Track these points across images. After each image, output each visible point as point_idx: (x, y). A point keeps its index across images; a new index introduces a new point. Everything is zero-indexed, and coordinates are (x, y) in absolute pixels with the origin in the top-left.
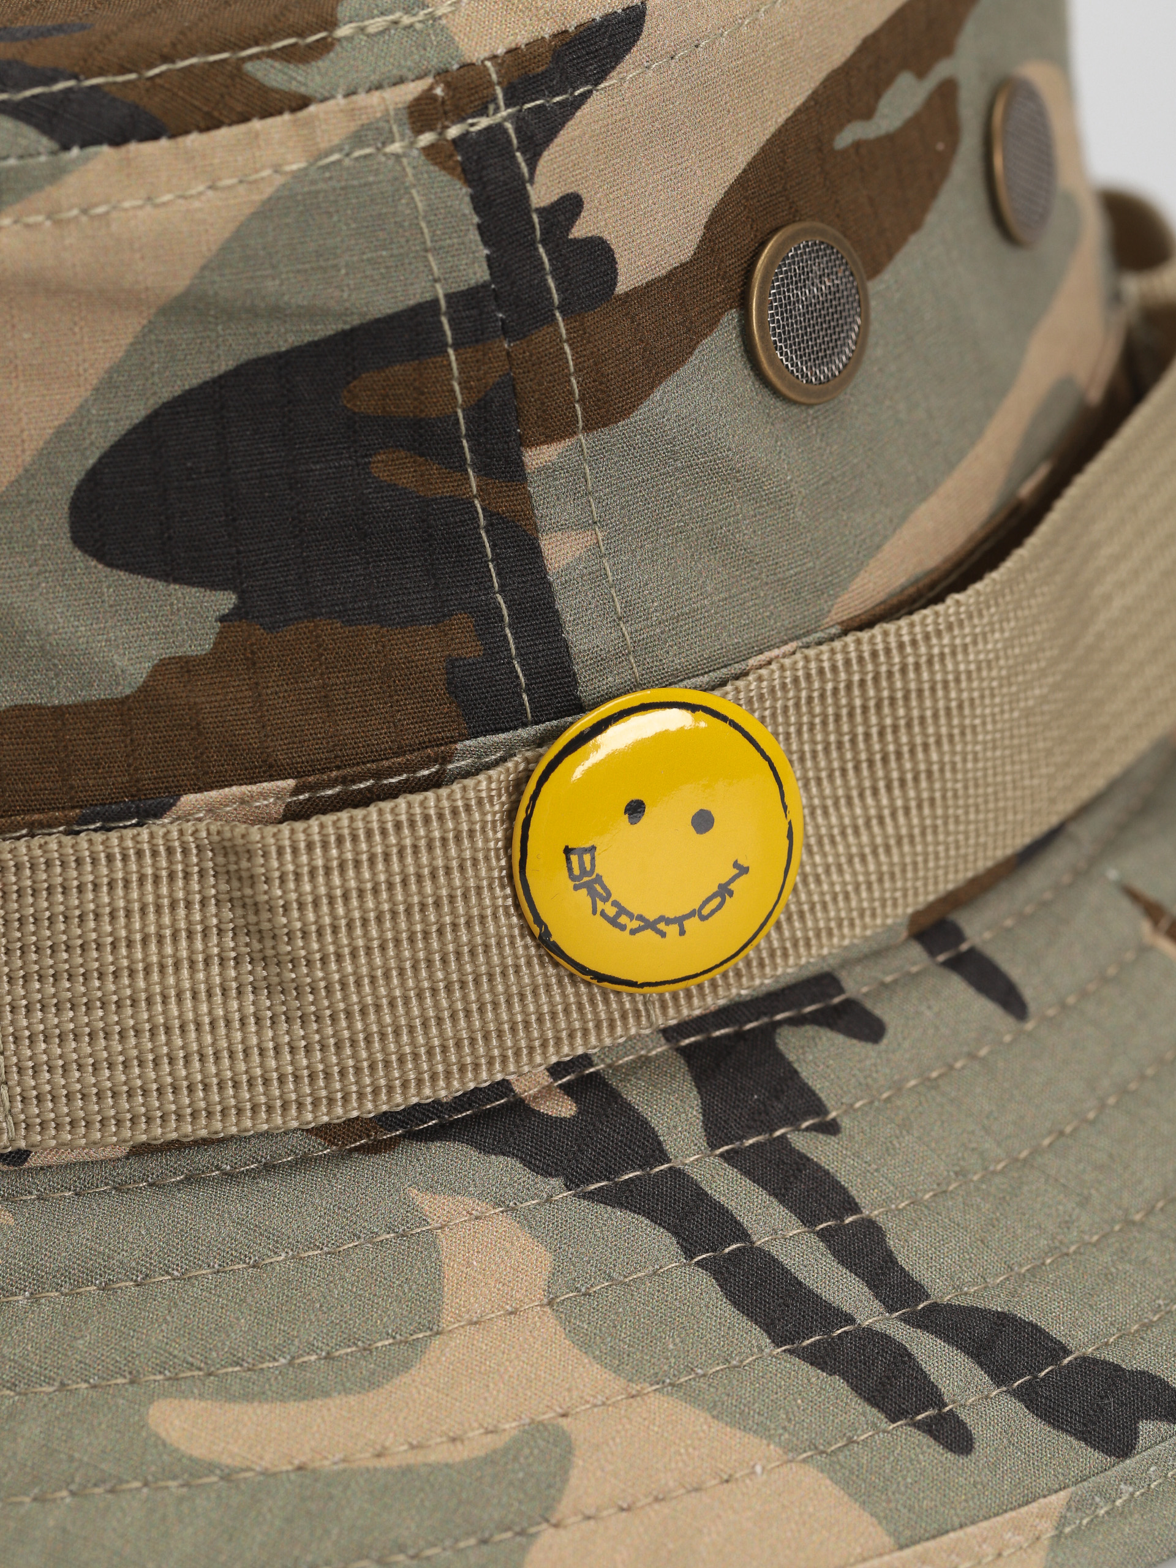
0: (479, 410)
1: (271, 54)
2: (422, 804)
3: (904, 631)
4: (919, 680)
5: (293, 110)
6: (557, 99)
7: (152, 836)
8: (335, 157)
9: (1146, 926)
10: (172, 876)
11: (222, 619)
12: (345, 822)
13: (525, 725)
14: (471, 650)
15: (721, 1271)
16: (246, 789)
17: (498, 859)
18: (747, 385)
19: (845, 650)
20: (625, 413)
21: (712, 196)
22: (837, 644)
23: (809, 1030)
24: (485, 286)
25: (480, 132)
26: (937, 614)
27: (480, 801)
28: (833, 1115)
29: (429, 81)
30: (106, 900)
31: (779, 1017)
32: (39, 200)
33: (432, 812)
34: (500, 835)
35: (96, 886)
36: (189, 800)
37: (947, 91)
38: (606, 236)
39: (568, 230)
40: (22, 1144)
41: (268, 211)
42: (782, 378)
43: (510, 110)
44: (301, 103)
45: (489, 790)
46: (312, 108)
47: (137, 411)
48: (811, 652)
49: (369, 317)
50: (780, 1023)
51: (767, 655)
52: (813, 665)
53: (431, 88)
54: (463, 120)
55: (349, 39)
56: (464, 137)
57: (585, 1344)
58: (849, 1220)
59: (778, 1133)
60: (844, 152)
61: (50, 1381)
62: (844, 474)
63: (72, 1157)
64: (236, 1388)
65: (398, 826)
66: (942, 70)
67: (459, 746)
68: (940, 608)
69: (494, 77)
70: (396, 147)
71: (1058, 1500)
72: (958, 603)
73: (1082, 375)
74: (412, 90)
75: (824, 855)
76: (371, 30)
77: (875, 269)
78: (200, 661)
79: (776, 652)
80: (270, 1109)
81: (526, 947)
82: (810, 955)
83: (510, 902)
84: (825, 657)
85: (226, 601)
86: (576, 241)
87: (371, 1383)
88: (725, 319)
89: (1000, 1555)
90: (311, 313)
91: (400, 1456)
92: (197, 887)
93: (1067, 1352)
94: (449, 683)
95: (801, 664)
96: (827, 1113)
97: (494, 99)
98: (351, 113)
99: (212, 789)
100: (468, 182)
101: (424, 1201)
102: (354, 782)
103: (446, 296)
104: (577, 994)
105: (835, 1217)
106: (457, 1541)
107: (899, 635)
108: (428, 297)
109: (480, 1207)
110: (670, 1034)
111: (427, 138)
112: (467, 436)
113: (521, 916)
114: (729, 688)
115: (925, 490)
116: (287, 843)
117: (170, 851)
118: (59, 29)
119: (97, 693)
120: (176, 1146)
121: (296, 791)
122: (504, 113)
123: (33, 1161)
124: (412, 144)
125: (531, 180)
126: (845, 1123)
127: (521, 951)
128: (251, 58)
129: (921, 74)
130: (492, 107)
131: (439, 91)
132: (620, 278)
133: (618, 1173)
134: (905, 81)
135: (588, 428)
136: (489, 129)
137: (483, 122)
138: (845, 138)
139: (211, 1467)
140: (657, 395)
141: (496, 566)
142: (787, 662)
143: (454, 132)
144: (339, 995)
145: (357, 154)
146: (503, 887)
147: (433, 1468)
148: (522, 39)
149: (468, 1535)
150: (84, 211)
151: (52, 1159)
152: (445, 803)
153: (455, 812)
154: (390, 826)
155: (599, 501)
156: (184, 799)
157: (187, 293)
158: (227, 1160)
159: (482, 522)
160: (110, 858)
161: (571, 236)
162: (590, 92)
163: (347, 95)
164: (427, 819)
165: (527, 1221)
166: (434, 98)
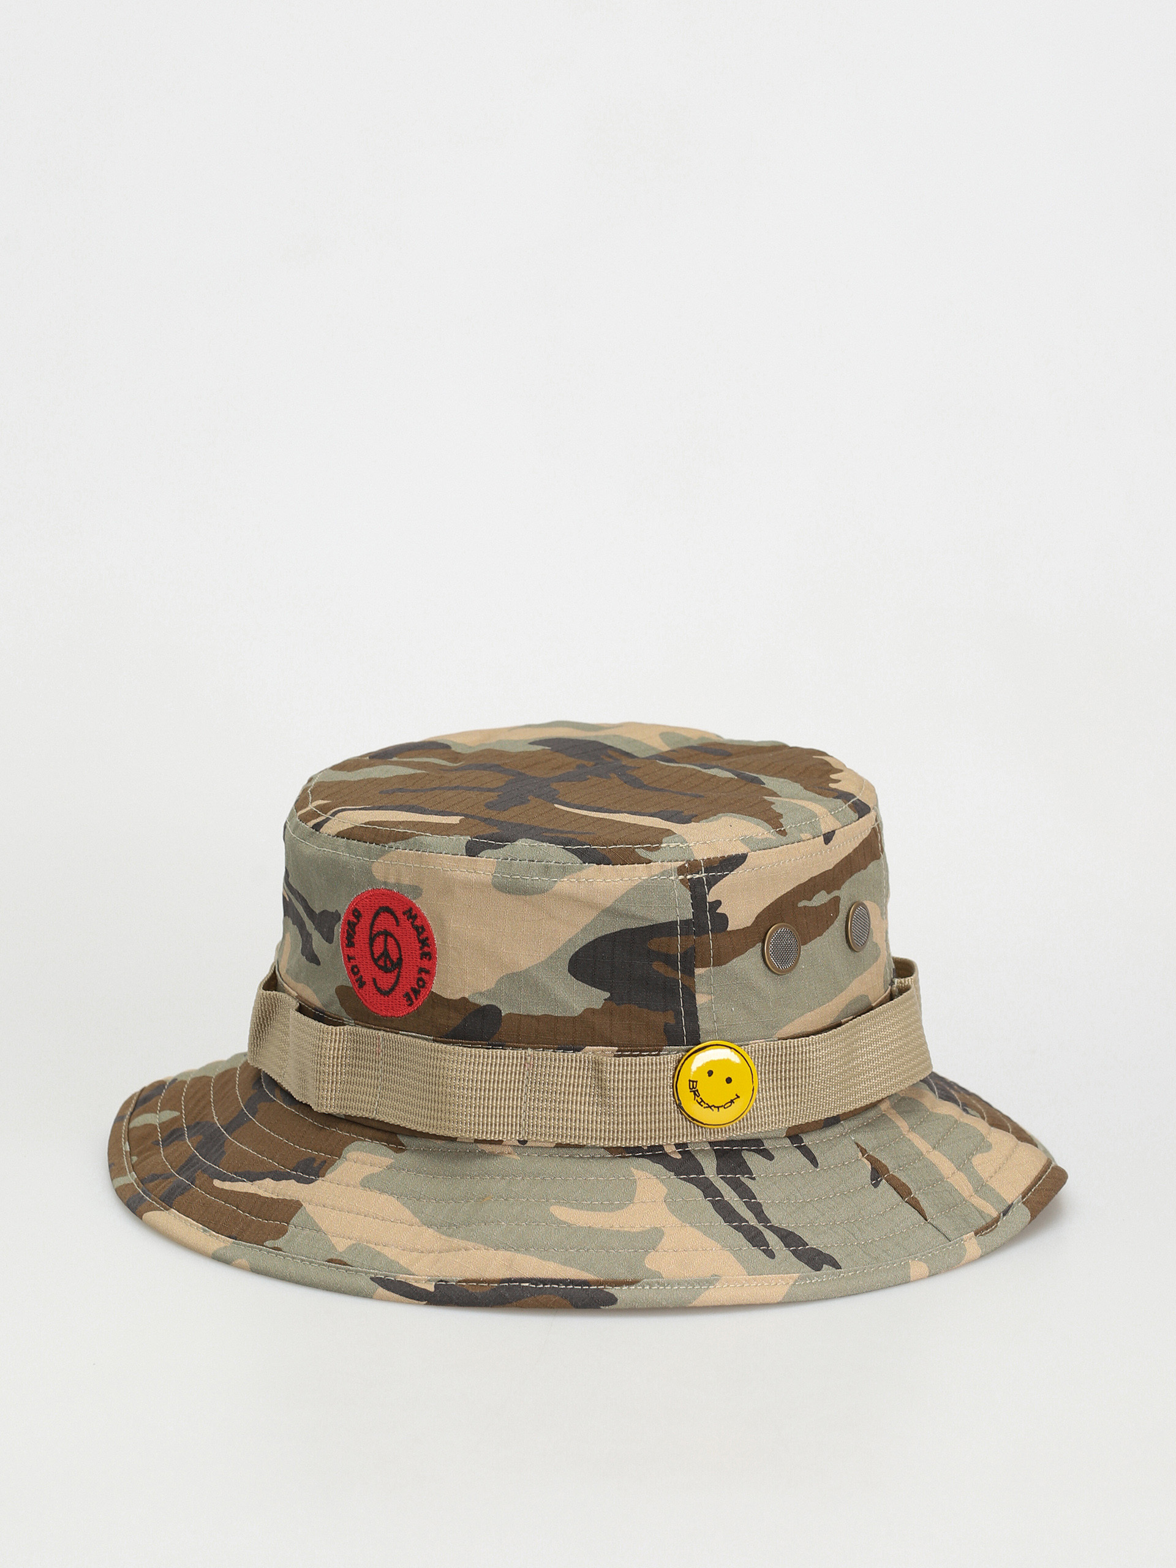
0: (684, 955)
1: (643, 848)
2: (652, 1059)
3: (796, 1042)
4: (798, 1058)
5: (646, 863)
6: (719, 874)
7: (576, 1056)
8: (656, 877)
9: (860, 1154)
10: (580, 1068)
11: (605, 1000)
12: (630, 1060)
13: (683, 1045)
14: (672, 1022)
15: (714, 1203)
16: (604, 1048)
17: (670, 1080)
18: (761, 965)
19: (778, 1044)
20: (725, 964)
21: (759, 910)
22: (776, 1042)
23: (752, 1153)
24: (691, 920)
25: (696, 878)
26: (806, 1040)
27: (668, 1062)
28: (754, 1176)
29: (685, 862)
30: (561, 1071)
31: (744, 1148)
32: (575, 875)
33: (654, 1062)
34: (672, 1073)
35: (559, 1067)
36: (588, 1048)
37: (837, 900)
38: (726, 914)
39: (716, 910)
40: (526, 1139)
41: (635, 888)
42: (771, 964)
43: (706, 874)
44: (650, 862)
45: (671, 1060)
46: (652, 863)
47: (592, 938)
48: (768, 1043)
49: (658, 922)
50: (744, 1149)
51: (757, 1041)
52: (768, 1046)
53: (685, 864)
54: (692, 874)
55: (665, 847)
56: (691, 878)
57: (673, 1212)
58: (753, 1201)
59: (737, 1176)
60: (801, 908)
61: (524, 1198)
62: (786, 997)
63: (539, 1144)
64: (575, 1206)
65: (644, 1064)
66: (836, 893)
67: (664, 1047)
68: (807, 1038)
69: (702, 865)
70: (672, 878)
71: (796, 1276)
72: (813, 1038)
73: (871, 998)
74: (680, 863)
75: (764, 1103)
76: (671, 846)
77: (805, 943)
78: (597, 1010)
79: (758, 1041)
80: (596, 1139)
81: (674, 1107)
82: (755, 1130)
83: (672, 1093)
84: (772, 1045)
85: (607, 995)
86: (718, 913)
87: (612, 1210)
88: (758, 945)
89: (776, 1284)
90: (642, 918)
91: (616, 1227)
92: (586, 1073)
93: (807, 1245)
94: (664, 1029)
95: (764, 1045)
96: (753, 1175)
97: (701, 870)
98: (662, 867)
99: (594, 1046)
100: (690, 891)
101: (634, 1171)
102: (634, 1052)
103: (680, 920)
104: (687, 1124)
105: (749, 1199)
106: (629, 1249)
107: (794, 1043)
108: (675, 920)
109: (649, 1175)
110: (712, 1144)
111: (681, 877)
112: (680, 970)
113: (674, 1098)
114: (743, 1047)
115: (810, 1009)
116: (613, 1063)
117: (580, 1061)
118: (587, 833)
119: (568, 1014)
120: (568, 1146)
121: (617, 1051)
122: (703, 875)
123: (528, 1144)
124: (677, 878)
125: (708, 894)
126: (757, 1178)
127: (672, 1107)
128: (637, 848)
129: (828, 893)
130: (700, 872)
131: (686, 865)
132: (729, 926)
133: (690, 1175)
134: (823, 893)
135: (714, 965)
136: (699, 878)
137: (698, 876)
138: (801, 904)
139: (565, 1223)
140: (734, 960)
141: (683, 1000)
142: (761, 1044)
143: (689, 877)
144: (620, 1109)
145: (662, 878)
146: (670, 1088)
147: (626, 1232)
148: (712, 856)
149: (632, 1249)
150: (587, 880)
151: (534, 1144)
152: (658, 1060)
153: (660, 1064)
154: (642, 1064)
155: (714, 987)
156: (586, 1047)
157: (610, 907)
158: (582, 1152)
159: (681, 987)
160: (564, 1060)
161: (718, 911)
162: (728, 874)
163: (661, 862)
164: (652, 1064)
165: (662, 1181)
166: (685, 867)
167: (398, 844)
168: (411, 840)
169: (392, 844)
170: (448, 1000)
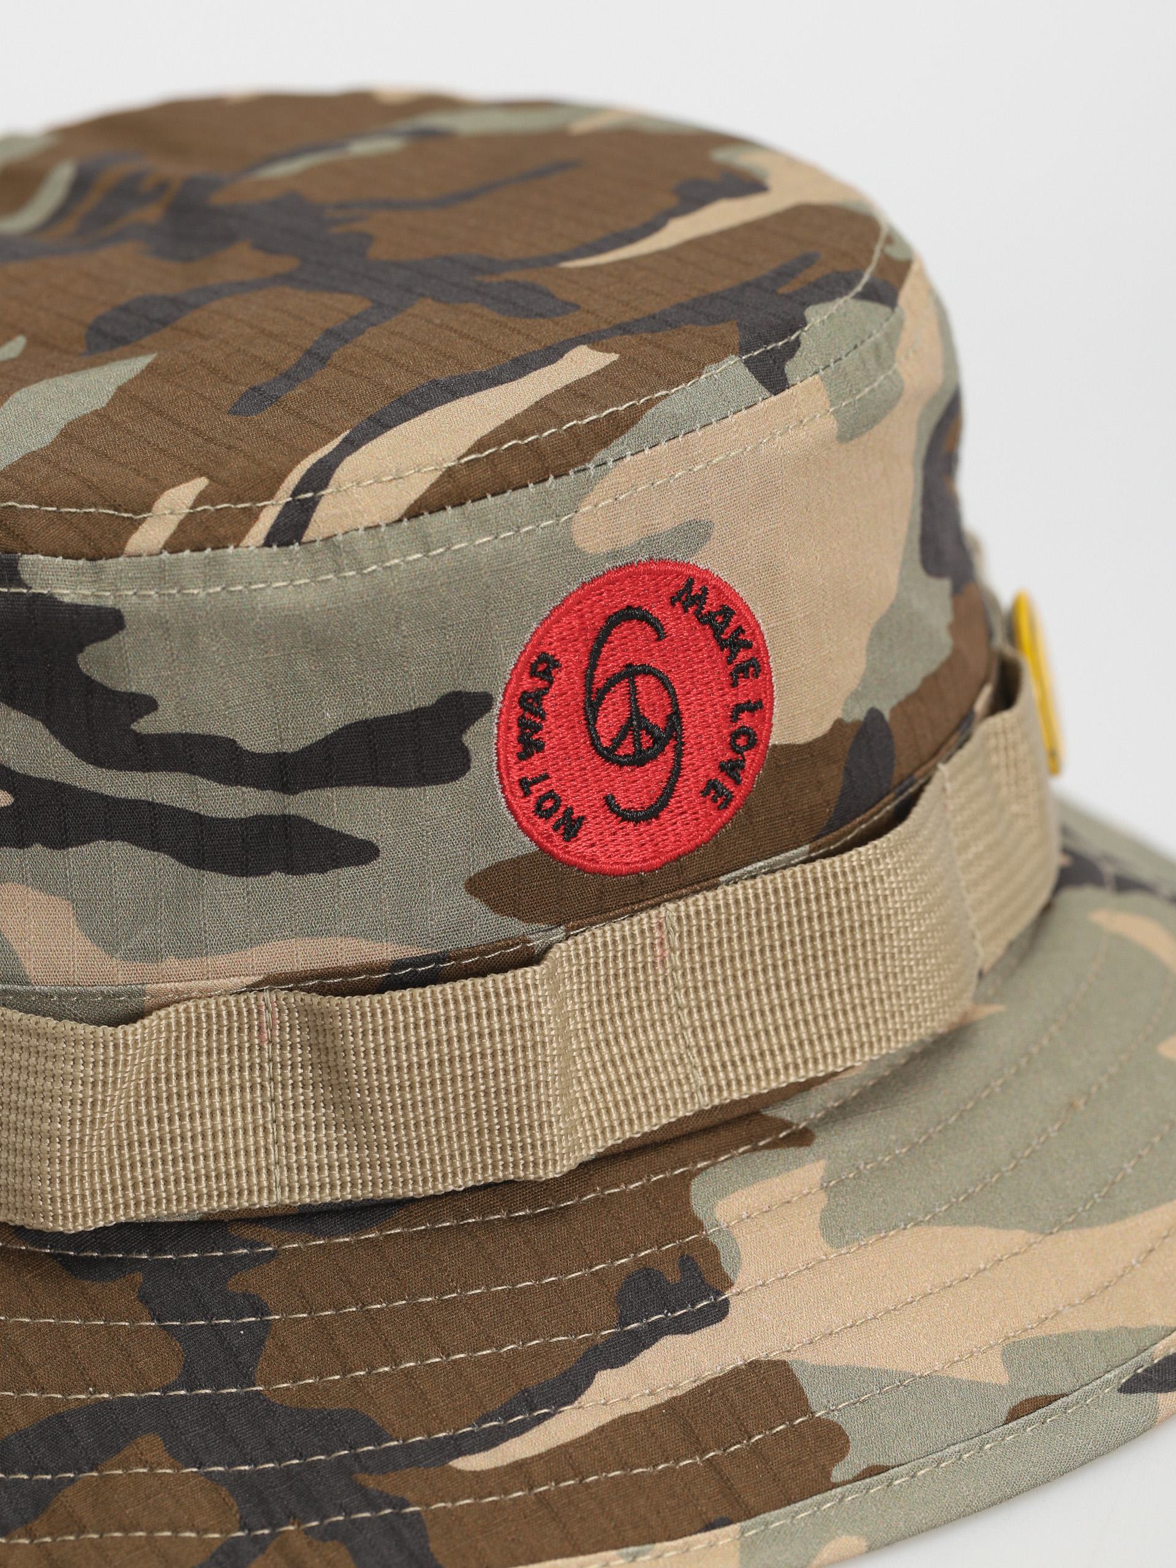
167: (617, 447)
168: (645, 422)
169: (600, 456)
170: (810, 745)
